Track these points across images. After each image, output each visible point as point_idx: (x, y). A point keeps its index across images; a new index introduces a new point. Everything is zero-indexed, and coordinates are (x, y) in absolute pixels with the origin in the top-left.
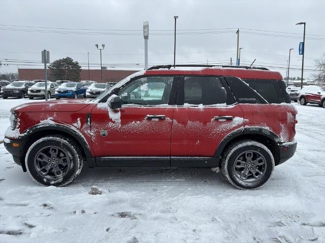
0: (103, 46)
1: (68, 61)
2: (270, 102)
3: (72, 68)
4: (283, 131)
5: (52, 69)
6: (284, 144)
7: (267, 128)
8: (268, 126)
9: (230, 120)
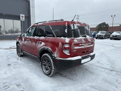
0: (115, 16)
1: (104, 24)
2: (57, 37)
3: (105, 26)
4: (56, 51)
5: (97, 27)
6: (56, 58)
7: (50, 48)
8: (50, 47)
9: (41, 43)
